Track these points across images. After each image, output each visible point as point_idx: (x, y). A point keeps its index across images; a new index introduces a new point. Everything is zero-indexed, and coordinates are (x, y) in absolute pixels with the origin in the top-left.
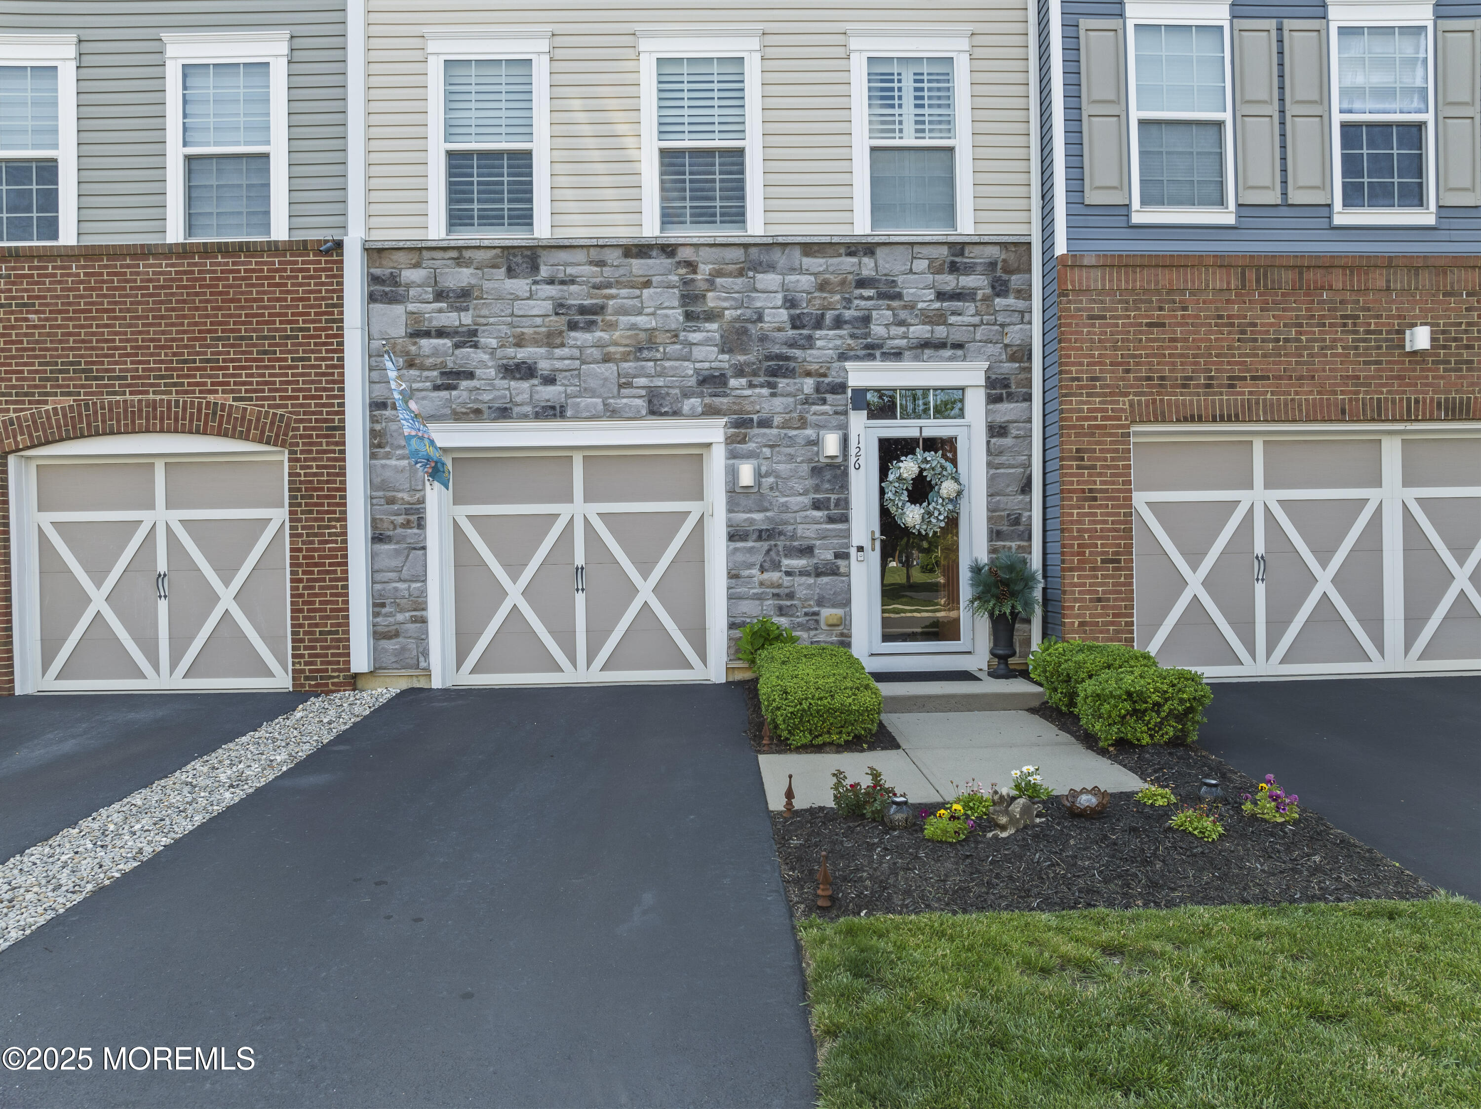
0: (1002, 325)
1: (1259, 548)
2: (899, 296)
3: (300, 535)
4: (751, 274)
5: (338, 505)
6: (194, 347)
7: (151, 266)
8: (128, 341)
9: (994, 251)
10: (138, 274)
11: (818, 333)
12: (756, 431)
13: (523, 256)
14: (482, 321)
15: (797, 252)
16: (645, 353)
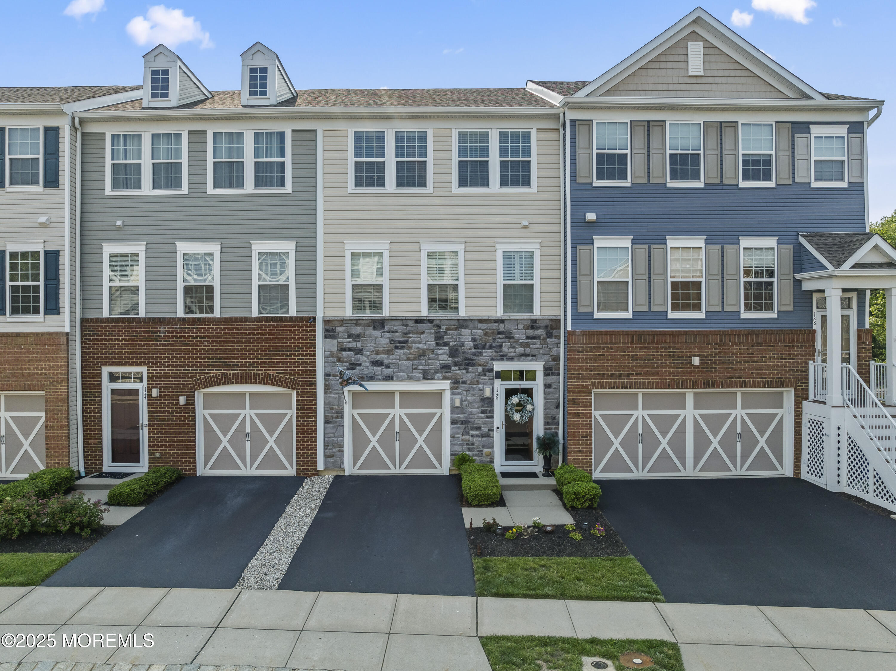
0: (550, 348)
1: (640, 431)
2: (513, 338)
3: (300, 421)
4: (460, 329)
5: (313, 410)
6: (262, 354)
7: (247, 325)
8: (239, 351)
9: (548, 322)
10: (242, 328)
11: (484, 351)
12: (461, 385)
13: (379, 323)
14: (364, 345)
15: (476, 322)
16: (422, 358)
